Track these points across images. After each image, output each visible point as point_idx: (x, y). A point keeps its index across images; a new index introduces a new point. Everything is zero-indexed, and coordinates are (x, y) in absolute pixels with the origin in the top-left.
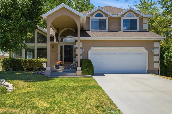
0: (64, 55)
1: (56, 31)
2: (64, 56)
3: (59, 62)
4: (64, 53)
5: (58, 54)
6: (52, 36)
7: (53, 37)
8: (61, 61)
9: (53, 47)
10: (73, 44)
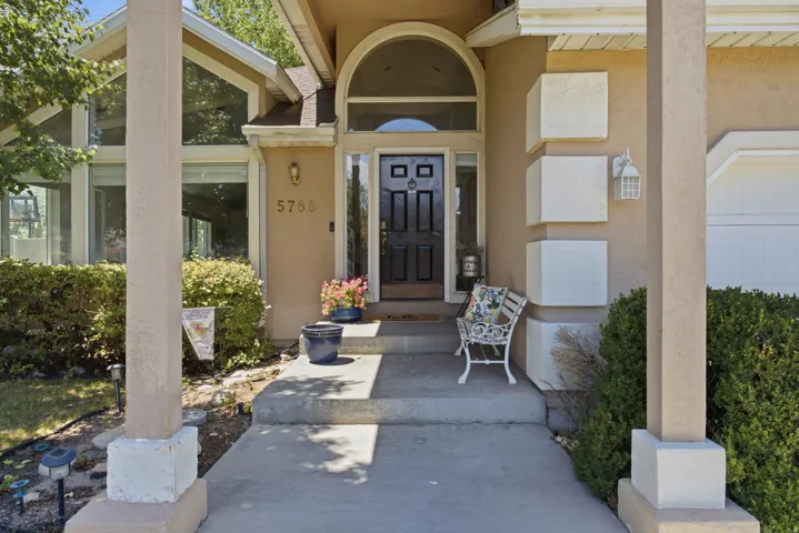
0: (381, 231)
1: (320, 69)
2: (381, 236)
3: (343, 292)
4: (381, 220)
5: (332, 225)
6: (293, 97)
7: (300, 102)
8: (355, 284)
9: (294, 171)
10: (448, 149)
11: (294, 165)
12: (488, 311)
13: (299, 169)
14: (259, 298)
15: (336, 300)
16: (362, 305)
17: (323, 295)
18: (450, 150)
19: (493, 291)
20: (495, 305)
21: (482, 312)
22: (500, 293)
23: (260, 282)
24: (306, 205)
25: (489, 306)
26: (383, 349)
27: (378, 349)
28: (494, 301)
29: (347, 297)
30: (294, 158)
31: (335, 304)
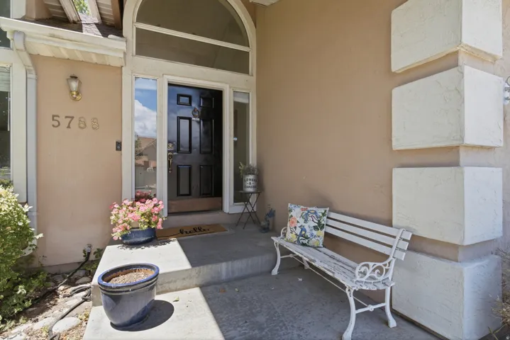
0: (168, 152)
2: (168, 157)
3: (138, 213)
4: (168, 142)
9: (74, 85)
10: (228, 86)
11: (74, 78)
12: (315, 233)
13: (80, 83)
14: (25, 227)
15: (129, 224)
16: (159, 226)
17: (113, 218)
18: (230, 87)
19: (315, 213)
20: (320, 226)
21: (308, 234)
22: (323, 214)
23: (26, 208)
24: (89, 123)
25: (315, 228)
26: (199, 281)
27: (195, 281)
28: (319, 223)
29: (143, 219)
30: (75, 71)
31: (128, 227)
